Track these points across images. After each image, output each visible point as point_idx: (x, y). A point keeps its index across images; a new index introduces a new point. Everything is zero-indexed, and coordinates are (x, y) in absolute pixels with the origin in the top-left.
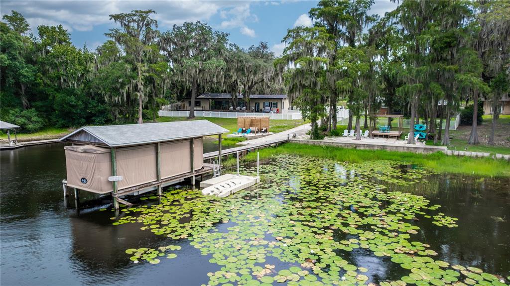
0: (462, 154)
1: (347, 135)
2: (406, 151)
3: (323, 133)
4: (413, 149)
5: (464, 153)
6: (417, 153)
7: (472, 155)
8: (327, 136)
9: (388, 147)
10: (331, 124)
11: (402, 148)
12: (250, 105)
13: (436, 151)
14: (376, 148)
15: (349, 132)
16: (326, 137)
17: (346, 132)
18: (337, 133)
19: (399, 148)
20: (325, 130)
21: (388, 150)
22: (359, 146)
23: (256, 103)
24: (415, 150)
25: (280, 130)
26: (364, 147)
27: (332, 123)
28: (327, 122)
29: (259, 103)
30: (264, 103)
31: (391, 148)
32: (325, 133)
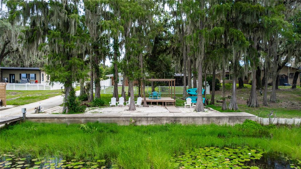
0: (283, 123)
1: (115, 104)
2: (205, 123)
3: (84, 103)
4: (214, 119)
5: (286, 121)
6: (221, 124)
7: (296, 123)
8: (89, 106)
9: (181, 119)
10: (92, 92)
11: (201, 119)
12: (3, 76)
13: (244, 120)
14: (165, 122)
15: (117, 100)
16: (87, 109)
17: (113, 101)
18: (102, 103)
19: (196, 119)
20: (86, 99)
21: (181, 123)
22: (139, 121)
23: (10, 75)
24: (218, 121)
25: (27, 101)
26: (147, 120)
27: (94, 91)
28: (88, 89)
29: (14, 75)
30: (20, 75)
31: (186, 119)
32: (87, 102)
